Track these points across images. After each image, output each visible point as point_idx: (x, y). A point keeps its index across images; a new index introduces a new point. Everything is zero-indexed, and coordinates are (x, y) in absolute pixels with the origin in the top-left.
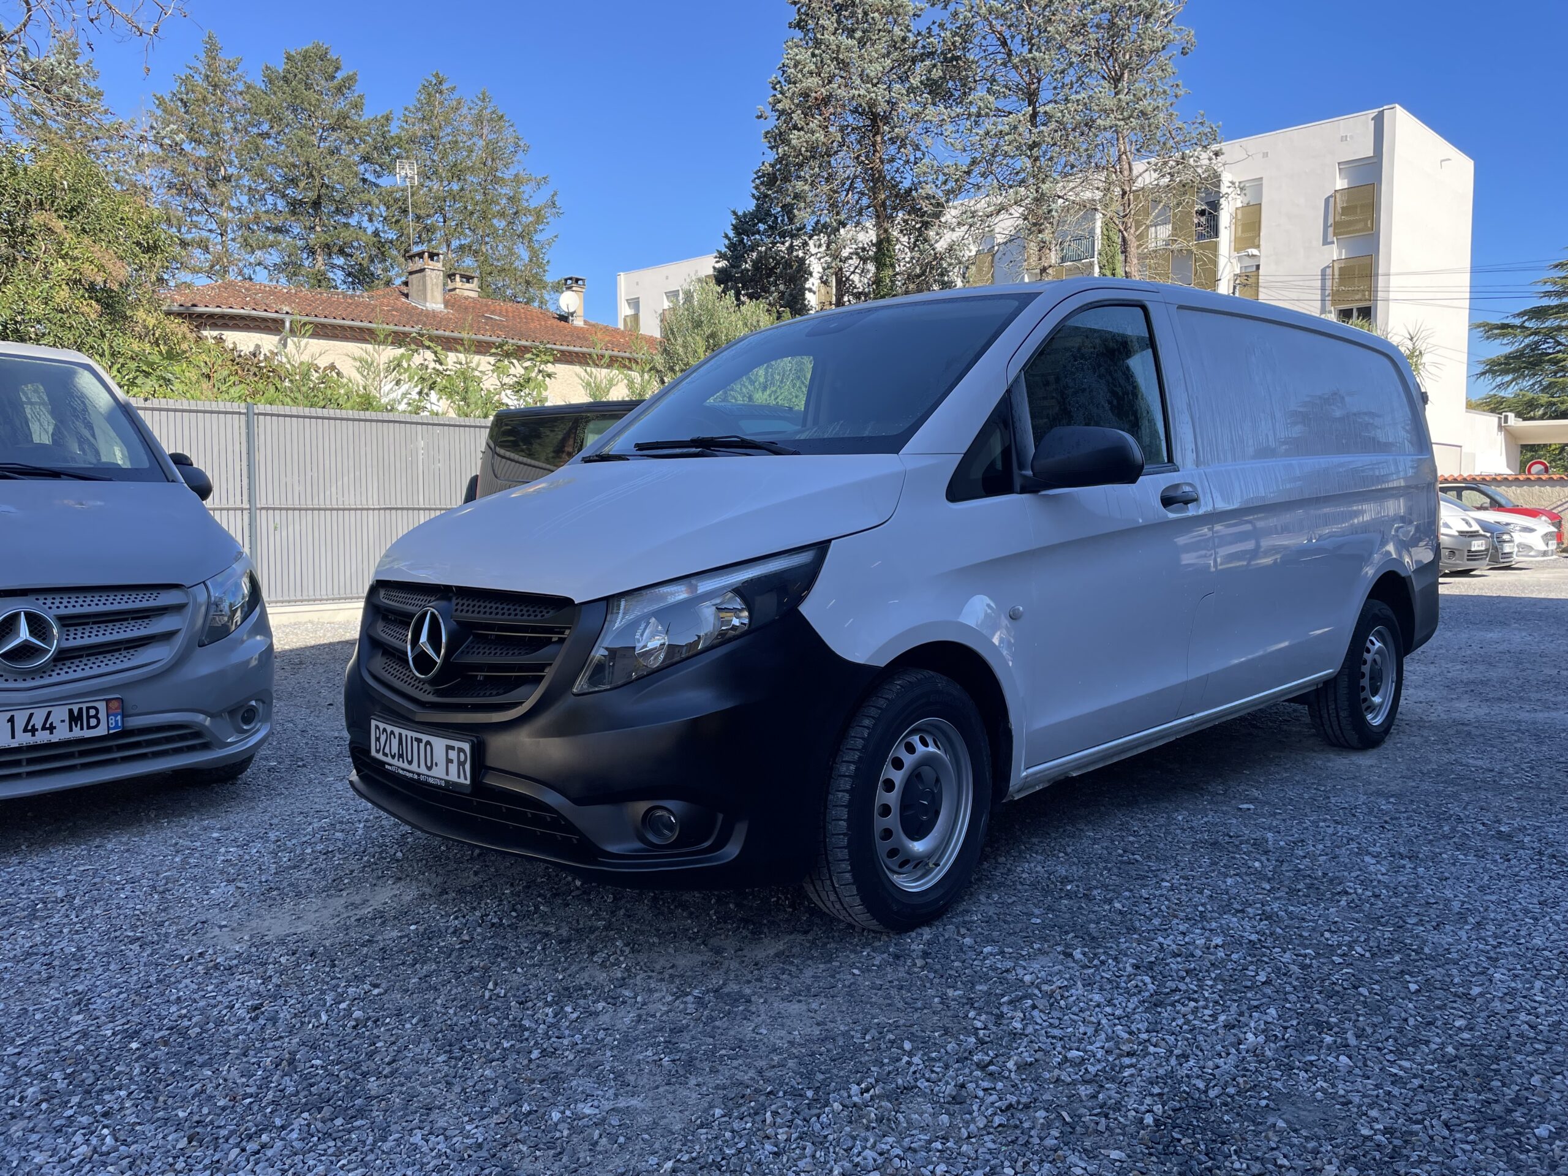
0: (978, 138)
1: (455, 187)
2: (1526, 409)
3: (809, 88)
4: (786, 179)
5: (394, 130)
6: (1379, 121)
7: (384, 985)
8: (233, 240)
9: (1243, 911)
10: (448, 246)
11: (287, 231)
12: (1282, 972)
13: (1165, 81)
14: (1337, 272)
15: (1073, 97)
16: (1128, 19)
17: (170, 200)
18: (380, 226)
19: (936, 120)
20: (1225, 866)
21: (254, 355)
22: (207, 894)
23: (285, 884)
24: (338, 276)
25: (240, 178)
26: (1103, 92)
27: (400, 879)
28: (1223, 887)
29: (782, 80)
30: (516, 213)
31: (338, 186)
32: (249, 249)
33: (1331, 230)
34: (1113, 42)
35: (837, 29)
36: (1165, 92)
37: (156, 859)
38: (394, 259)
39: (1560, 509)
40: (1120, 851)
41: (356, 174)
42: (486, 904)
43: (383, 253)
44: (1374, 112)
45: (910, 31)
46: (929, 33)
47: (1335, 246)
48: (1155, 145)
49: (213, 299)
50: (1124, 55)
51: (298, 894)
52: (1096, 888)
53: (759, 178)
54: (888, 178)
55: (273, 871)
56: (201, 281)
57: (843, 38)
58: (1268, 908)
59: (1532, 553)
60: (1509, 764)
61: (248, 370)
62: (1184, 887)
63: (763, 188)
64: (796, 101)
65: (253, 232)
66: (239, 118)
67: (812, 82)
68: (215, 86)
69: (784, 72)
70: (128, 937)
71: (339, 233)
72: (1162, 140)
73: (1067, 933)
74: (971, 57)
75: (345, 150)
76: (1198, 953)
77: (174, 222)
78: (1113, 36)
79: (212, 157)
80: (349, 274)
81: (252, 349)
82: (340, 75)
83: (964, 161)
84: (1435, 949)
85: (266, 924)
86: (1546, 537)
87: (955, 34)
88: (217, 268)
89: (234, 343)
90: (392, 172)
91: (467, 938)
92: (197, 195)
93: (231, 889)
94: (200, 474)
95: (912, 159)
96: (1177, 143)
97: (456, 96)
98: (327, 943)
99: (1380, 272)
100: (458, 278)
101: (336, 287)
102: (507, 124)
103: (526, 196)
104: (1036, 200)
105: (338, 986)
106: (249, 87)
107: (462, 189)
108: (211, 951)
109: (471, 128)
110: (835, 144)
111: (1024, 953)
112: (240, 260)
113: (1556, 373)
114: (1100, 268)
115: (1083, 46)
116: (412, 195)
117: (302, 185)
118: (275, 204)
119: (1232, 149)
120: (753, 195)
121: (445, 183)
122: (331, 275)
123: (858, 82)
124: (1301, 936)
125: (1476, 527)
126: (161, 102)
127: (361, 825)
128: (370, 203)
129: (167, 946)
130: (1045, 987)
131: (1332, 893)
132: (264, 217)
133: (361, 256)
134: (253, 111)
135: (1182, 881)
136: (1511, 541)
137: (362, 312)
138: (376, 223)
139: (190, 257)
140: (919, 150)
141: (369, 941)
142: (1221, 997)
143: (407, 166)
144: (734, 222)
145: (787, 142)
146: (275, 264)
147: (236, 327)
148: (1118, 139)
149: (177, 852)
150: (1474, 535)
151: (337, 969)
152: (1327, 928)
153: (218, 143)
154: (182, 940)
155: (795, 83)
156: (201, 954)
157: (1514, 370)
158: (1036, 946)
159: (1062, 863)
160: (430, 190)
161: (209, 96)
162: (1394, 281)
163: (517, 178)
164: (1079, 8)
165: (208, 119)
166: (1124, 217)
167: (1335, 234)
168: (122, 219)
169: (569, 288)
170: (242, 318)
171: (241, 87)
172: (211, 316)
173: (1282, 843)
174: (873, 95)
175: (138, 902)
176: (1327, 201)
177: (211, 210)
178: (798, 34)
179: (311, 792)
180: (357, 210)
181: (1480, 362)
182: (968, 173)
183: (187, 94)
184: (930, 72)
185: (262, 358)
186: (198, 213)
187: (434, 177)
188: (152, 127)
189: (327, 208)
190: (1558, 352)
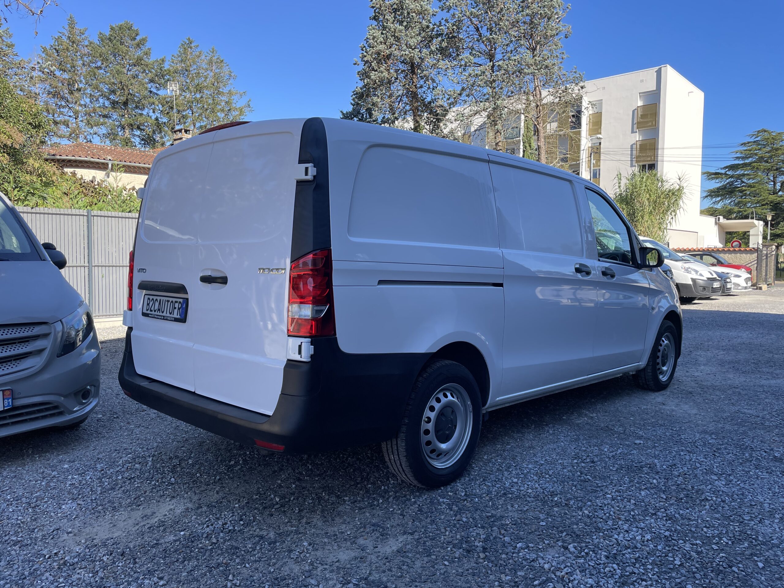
0: (465, 77)
1: (198, 96)
2: (728, 215)
3: (380, 50)
4: (367, 96)
5: (166, 66)
6: (659, 73)
7: (166, 578)
8: (82, 121)
9: (655, 514)
10: (194, 126)
11: (110, 117)
12: (687, 557)
13: (557, 51)
14: (638, 147)
15: (513, 58)
16: (539, 19)
17: (49, 100)
18: (159, 116)
19: (444, 68)
20: (638, 483)
21: (92, 182)
22: (60, 508)
23: (106, 500)
24: (137, 140)
25: (85, 89)
26: (528, 56)
27: (174, 497)
28: (640, 497)
29: (366, 46)
30: (229, 110)
31: (137, 95)
32: (90, 126)
33: (635, 126)
34: (532, 31)
35: (394, 21)
36: (557, 56)
37: (32, 483)
38: (166, 132)
39: (750, 265)
40: (579, 473)
41: (146, 88)
42: (225, 515)
43: (160, 129)
44: (657, 68)
45: (431, 23)
46: (440, 24)
47: (637, 134)
48: (552, 82)
49: (70, 152)
50: (537, 37)
51: (114, 509)
52: (571, 499)
53: (354, 95)
54: (419, 96)
55: (99, 492)
56: (65, 142)
57: (397, 25)
58: (668, 512)
59: (740, 288)
60: (766, 412)
61: (89, 190)
62: (619, 498)
63: (356, 100)
64: (374, 57)
65: (92, 117)
66: (85, 59)
67: (382, 47)
68: (73, 42)
69: (367, 42)
70: (13, 540)
71: (138, 119)
72: (556, 80)
73: (562, 532)
74: (461, 36)
75: (141, 76)
76: (639, 545)
77: (51, 111)
78: (532, 28)
79: (71, 79)
80: (143, 140)
81: (91, 179)
82: (138, 38)
83: (458, 89)
84: (764, 537)
85: (95, 530)
86: (747, 280)
87: (453, 25)
88: (73, 135)
89: (81, 175)
90: (165, 87)
91: (214, 541)
92: (63, 98)
93: (75, 505)
94: (60, 254)
95: (431, 87)
96: (563, 82)
97: (199, 50)
98: (131, 545)
99: (660, 147)
101: (135, 146)
102: (225, 65)
103: (235, 101)
104: (494, 109)
105: (138, 578)
106: (91, 43)
107: (202, 97)
108: (62, 552)
109: (207, 66)
110: (393, 79)
111: (541, 547)
112: (85, 132)
113: (742, 197)
114: (523, 143)
115: (517, 33)
116: (176, 100)
117: (118, 93)
118: (104, 103)
119: (590, 85)
120: (351, 103)
121: (193, 94)
122: (133, 140)
123: (405, 48)
124: (691, 530)
125: (715, 276)
126: (45, 50)
127: (151, 459)
128: (154, 103)
129: (36, 547)
130: (558, 573)
131: (700, 500)
132: (98, 110)
133: (149, 131)
134: (93, 55)
135: (617, 494)
136: (730, 282)
137: (149, 159)
138: (156, 114)
139: (59, 130)
140: (435, 82)
141: (156, 544)
142: (658, 577)
143: (173, 85)
145: (369, 77)
146: (104, 134)
147: (83, 167)
148: (534, 79)
149: (44, 478)
150: (714, 280)
151: (137, 565)
152: (704, 525)
153: (75, 71)
154: (45, 543)
155: (373, 47)
156: (56, 554)
157: (722, 195)
158: (546, 542)
159: (548, 482)
160: (185, 97)
161: (70, 47)
162: (666, 152)
163: (230, 93)
164: (515, 13)
165: (69, 59)
166: (537, 118)
167: (638, 128)
168: (22, 111)
170: (86, 162)
171: (87, 43)
172: (70, 161)
173: (664, 467)
174: (412, 54)
175: (20, 514)
176: (633, 111)
177: (70, 106)
178: (375, 23)
179: (121, 435)
180: (147, 107)
181: (705, 191)
182: (460, 94)
183: (58, 46)
184: (441, 43)
185: (96, 183)
186: (64, 107)
187: (187, 91)
188: (38, 63)
189: (131, 106)
190: (743, 186)
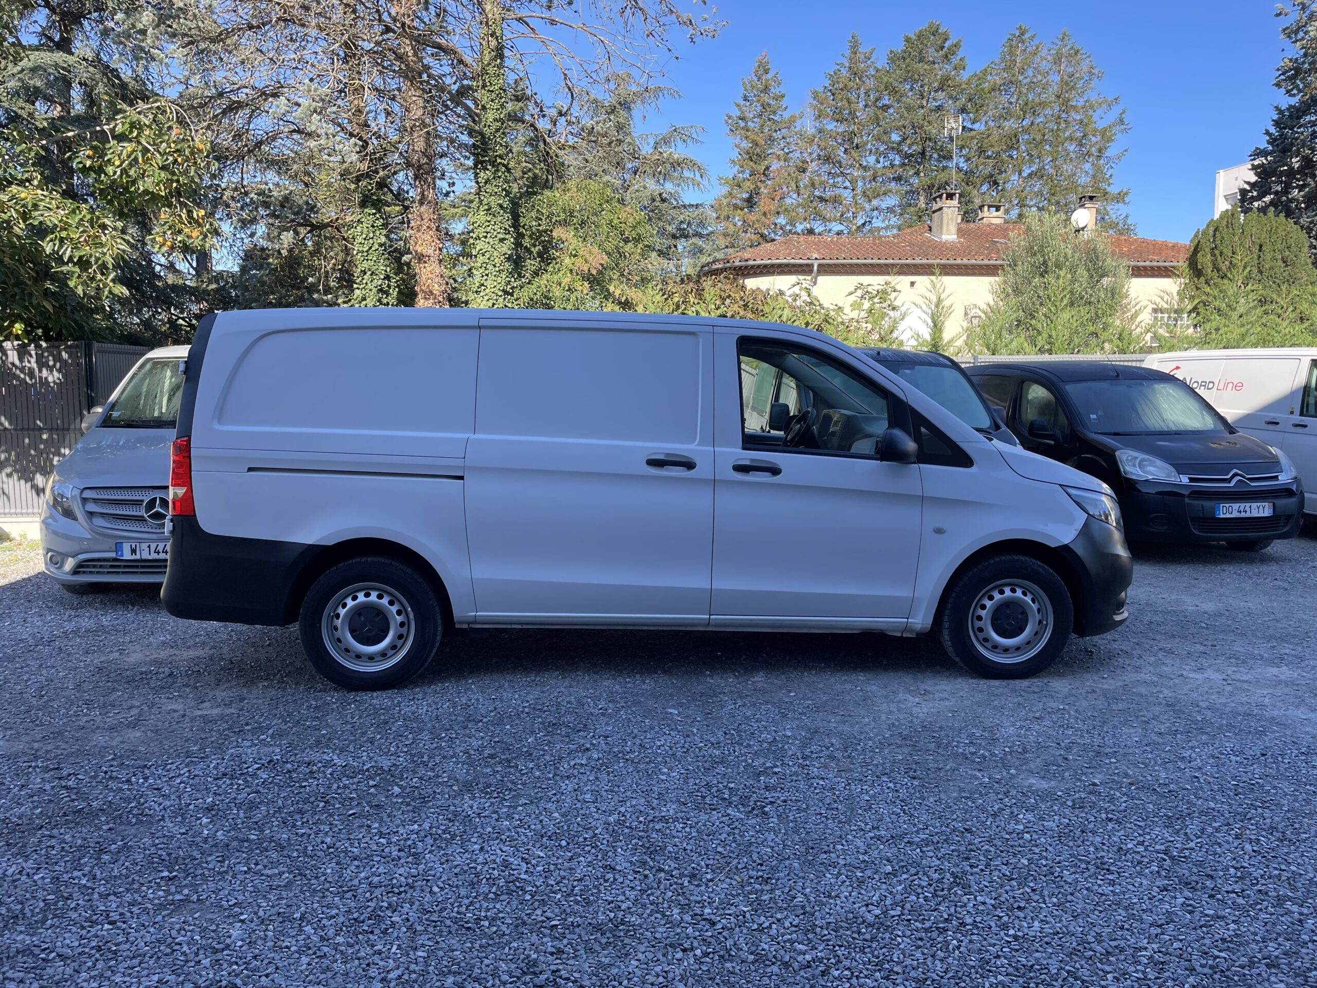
1: (1027, 122)
10: (1020, 174)
32: (867, 199)
66: (871, 96)
68: (855, 74)
71: (937, 176)
79: (847, 131)
82: (947, 45)
88: (848, 215)
92: (834, 163)
100: (986, 208)
102: (1083, 56)
103: (1096, 119)
106: (878, 70)
117: (909, 142)
126: (815, 96)
134: (877, 89)
144: (1276, 117)
146: (888, 208)
153: (853, 119)
169: (1082, 206)
171: (873, 71)
177: (846, 172)
187: (1009, 117)
189: (932, 156)
